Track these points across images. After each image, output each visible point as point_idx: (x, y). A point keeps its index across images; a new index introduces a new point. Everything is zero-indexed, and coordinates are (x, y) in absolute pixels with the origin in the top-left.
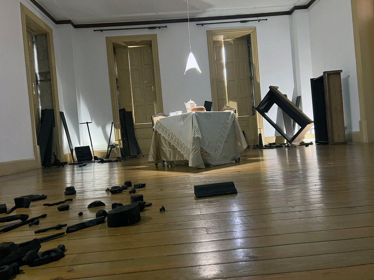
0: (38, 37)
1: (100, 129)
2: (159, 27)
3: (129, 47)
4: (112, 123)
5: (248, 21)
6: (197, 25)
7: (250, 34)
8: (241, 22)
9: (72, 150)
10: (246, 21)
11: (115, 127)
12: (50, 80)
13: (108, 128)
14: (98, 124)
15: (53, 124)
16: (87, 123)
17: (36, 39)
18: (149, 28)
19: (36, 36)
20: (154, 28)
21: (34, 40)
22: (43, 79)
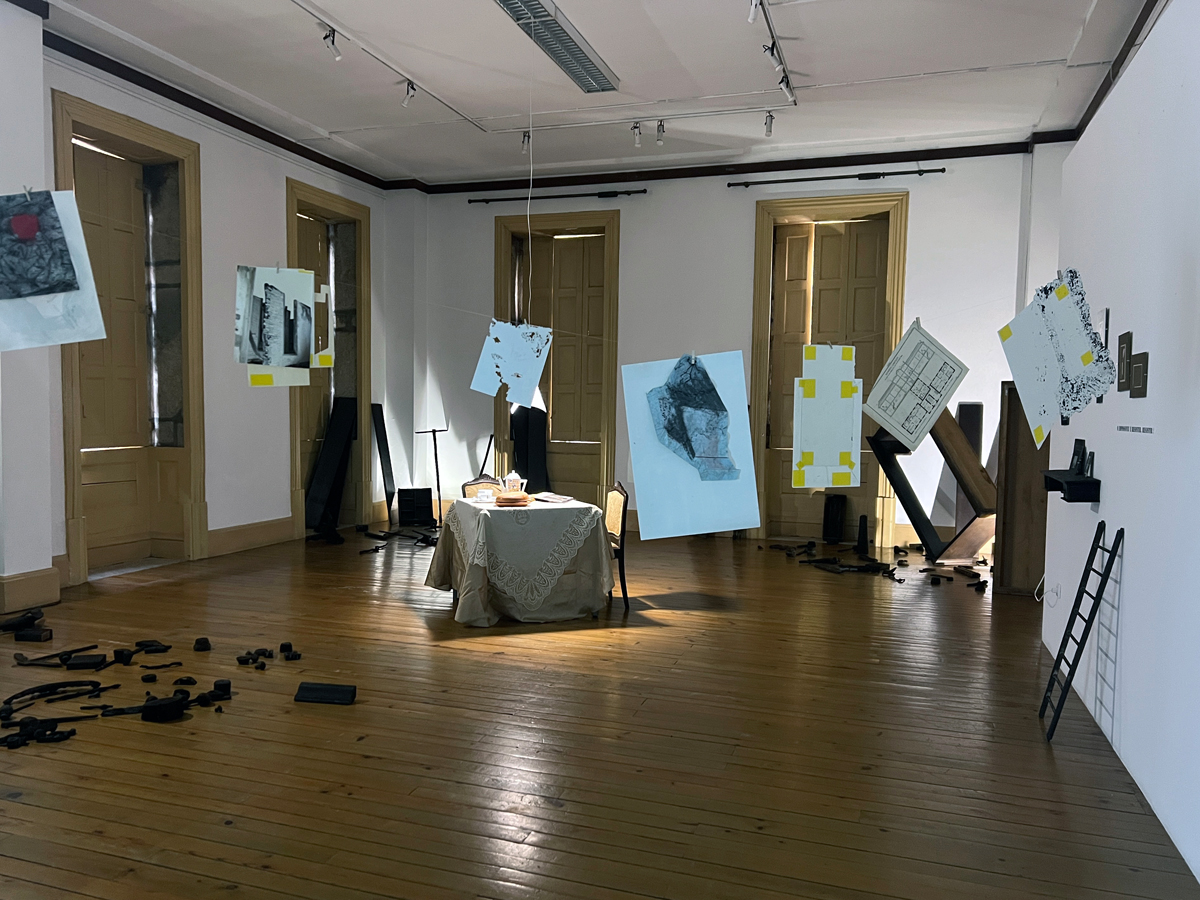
0: (339, 227)
1: (463, 449)
2: (628, 193)
3: (556, 237)
4: (492, 437)
5: (884, 174)
6: (729, 185)
7: (888, 212)
8: (862, 177)
9: (390, 497)
10: (876, 176)
11: (495, 446)
12: (355, 330)
13: (482, 446)
14: (460, 436)
15: (352, 432)
16: (434, 432)
17: (335, 231)
18: (601, 195)
19: (335, 226)
20: (614, 194)
21: (332, 233)
22: (343, 325)
